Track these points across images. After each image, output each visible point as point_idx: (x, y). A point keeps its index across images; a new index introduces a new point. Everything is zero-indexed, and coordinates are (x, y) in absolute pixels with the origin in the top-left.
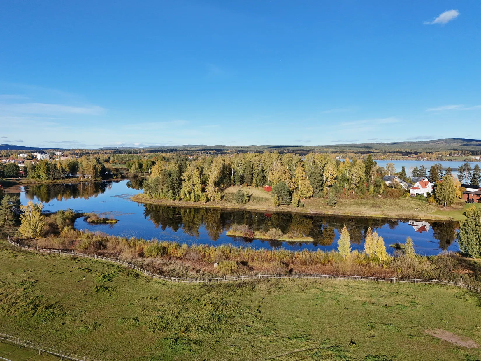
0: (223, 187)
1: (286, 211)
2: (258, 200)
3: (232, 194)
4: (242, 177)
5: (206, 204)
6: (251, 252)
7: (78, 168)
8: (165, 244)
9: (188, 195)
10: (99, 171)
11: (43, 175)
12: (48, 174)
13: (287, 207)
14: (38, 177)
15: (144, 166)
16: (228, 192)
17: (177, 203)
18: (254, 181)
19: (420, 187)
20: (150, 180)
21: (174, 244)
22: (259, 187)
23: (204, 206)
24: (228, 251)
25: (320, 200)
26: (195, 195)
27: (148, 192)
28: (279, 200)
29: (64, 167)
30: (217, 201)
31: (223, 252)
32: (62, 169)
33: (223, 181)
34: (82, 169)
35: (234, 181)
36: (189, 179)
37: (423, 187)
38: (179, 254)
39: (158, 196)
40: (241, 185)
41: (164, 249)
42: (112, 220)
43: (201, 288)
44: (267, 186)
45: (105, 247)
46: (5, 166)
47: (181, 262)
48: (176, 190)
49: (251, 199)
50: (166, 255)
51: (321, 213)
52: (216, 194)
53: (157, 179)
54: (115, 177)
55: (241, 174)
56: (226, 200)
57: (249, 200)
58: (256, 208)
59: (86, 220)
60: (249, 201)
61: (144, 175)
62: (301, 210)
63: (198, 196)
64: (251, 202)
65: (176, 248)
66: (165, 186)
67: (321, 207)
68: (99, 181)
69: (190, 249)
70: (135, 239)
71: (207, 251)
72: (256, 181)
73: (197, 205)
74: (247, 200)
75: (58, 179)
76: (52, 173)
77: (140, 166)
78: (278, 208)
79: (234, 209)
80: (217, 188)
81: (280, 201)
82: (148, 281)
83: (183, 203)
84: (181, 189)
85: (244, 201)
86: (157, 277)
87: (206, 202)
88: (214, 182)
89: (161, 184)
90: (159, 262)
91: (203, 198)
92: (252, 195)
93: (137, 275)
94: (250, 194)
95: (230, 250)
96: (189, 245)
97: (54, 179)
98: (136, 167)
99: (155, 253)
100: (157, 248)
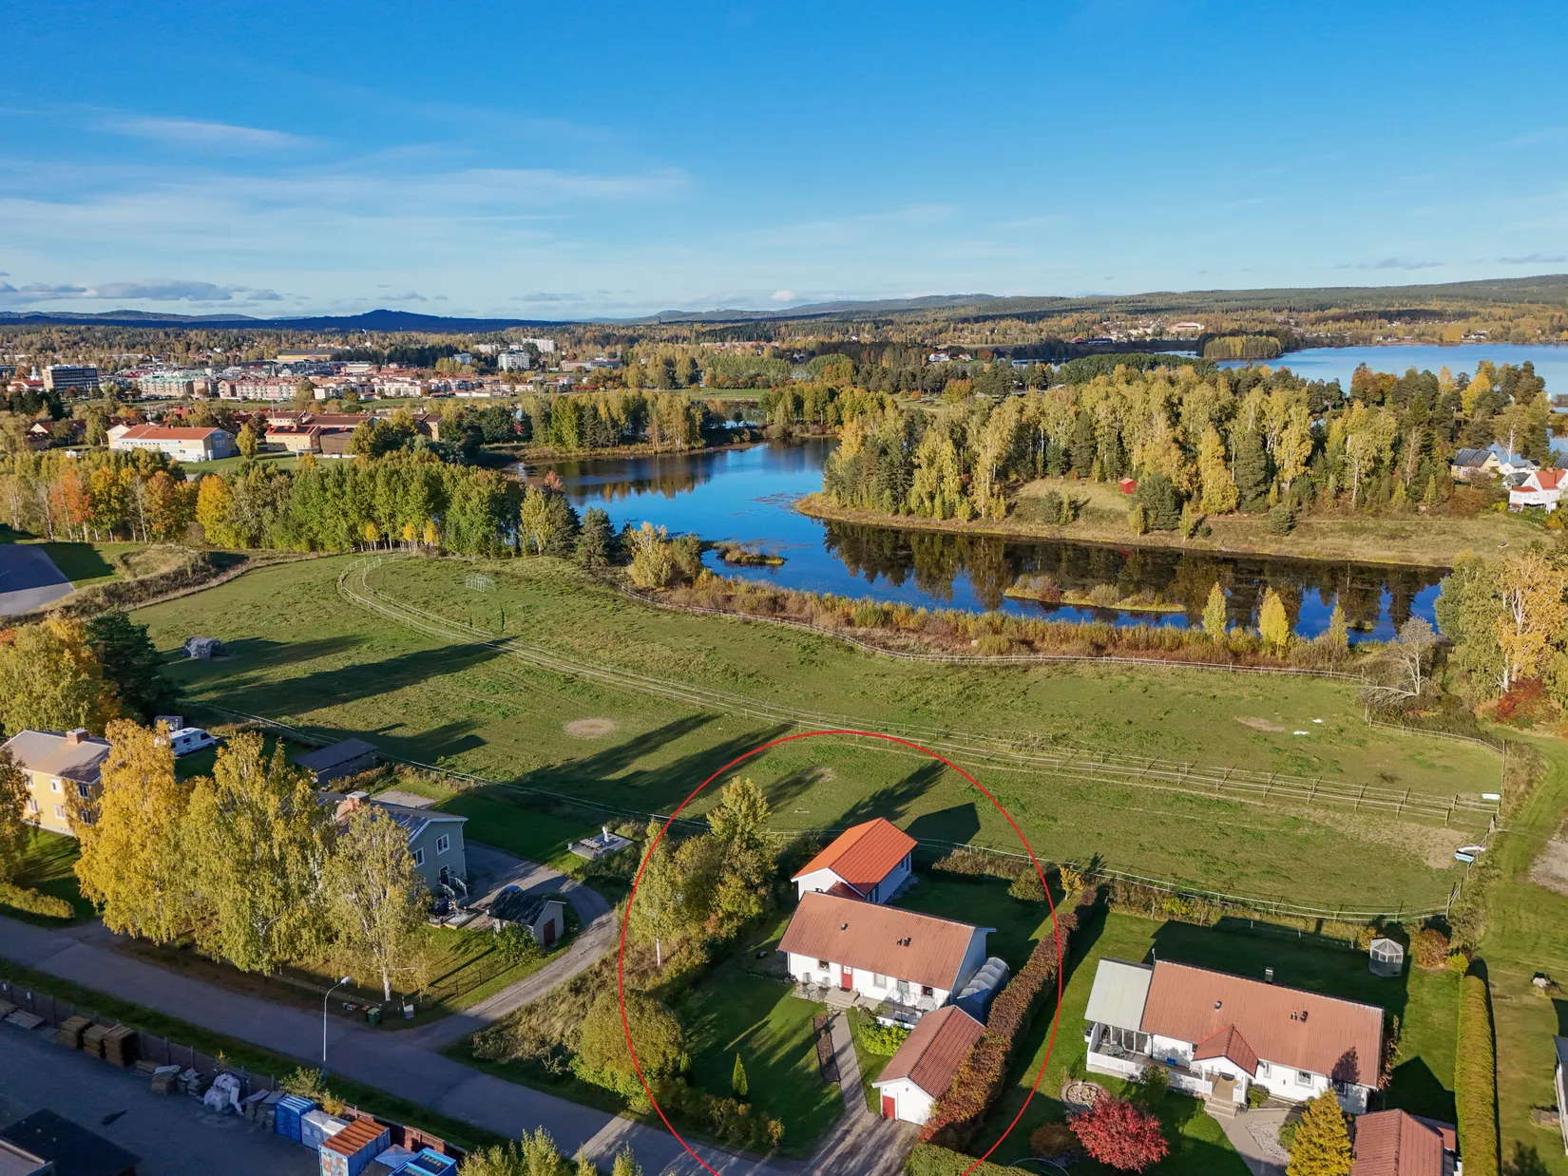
0: (1017, 481)
1: (1161, 545)
2: (1100, 516)
3: (1036, 500)
4: (1066, 453)
5: (970, 524)
6: (1040, 626)
7: (648, 415)
8: (886, 606)
9: (927, 503)
10: (698, 423)
11: (571, 437)
12: (581, 435)
13: (1166, 536)
14: (557, 441)
15: (808, 405)
16: (1024, 495)
17: (901, 521)
18: (1096, 466)
19: (1538, 486)
20: (838, 463)
21: (903, 607)
22: (1109, 480)
23: (965, 531)
24: (998, 622)
25: (1257, 520)
26: (944, 503)
27: (834, 492)
28: (1146, 519)
29: (615, 414)
30: (997, 518)
31: (990, 624)
32: (612, 419)
33: (1015, 465)
34: (659, 418)
35: (1045, 466)
36: (931, 462)
37: (1544, 488)
38: (912, 624)
39: (857, 502)
40: (1063, 473)
41: (887, 614)
42: (774, 558)
43: (947, 667)
44: (1127, 480)
45: (783, 608)
46: (483, 414)
47: (916, 636)
48: (900, 490)
49: (1081, 513)
50: (889, 625)
51: (1247, 552)
52: (993, 501)
53: (856, 460)
54: (736, 439)
55: (1063, 445)
56: (1019, 516)
57: (1076, 516)
58: (1089, 538)
59: (722, 556)
60: (1074, 520)
61: (808, 431)
62: (1200, 543)
63: (952, 506)
64: (1081, 521)
65: (907, 614)
66: (875, 479)
67: (1250, 538)
68: (700, 451)
69: (931, 617)
70: (833, 597)
71: (962, 621)
72: (1102, 468)
73: (948, 526)
74: (1071, 518)
75: (603, 446)
76: (589, 432)
77: (798, 403)
78: (1146, 537)
79: (1036, 537)
80: (997, 487)
81: (1151, 521)
82: (868, 656)
83: (917, 522)
84: (911, 486)
85: (1062, 520)
86: (880, 652)
87: (969, 520)
88: (991, 470)
89: (865, 473)
90: (880, 634)
91: (962, 512)
92: (1086, 502)
93: (851, 649)
94: (1081, 499)
95: (1003, 621)
96: (931, 609)
97: (595, 445)
98: (786, 407)
99: (871, 620)
100: (875, 612)
